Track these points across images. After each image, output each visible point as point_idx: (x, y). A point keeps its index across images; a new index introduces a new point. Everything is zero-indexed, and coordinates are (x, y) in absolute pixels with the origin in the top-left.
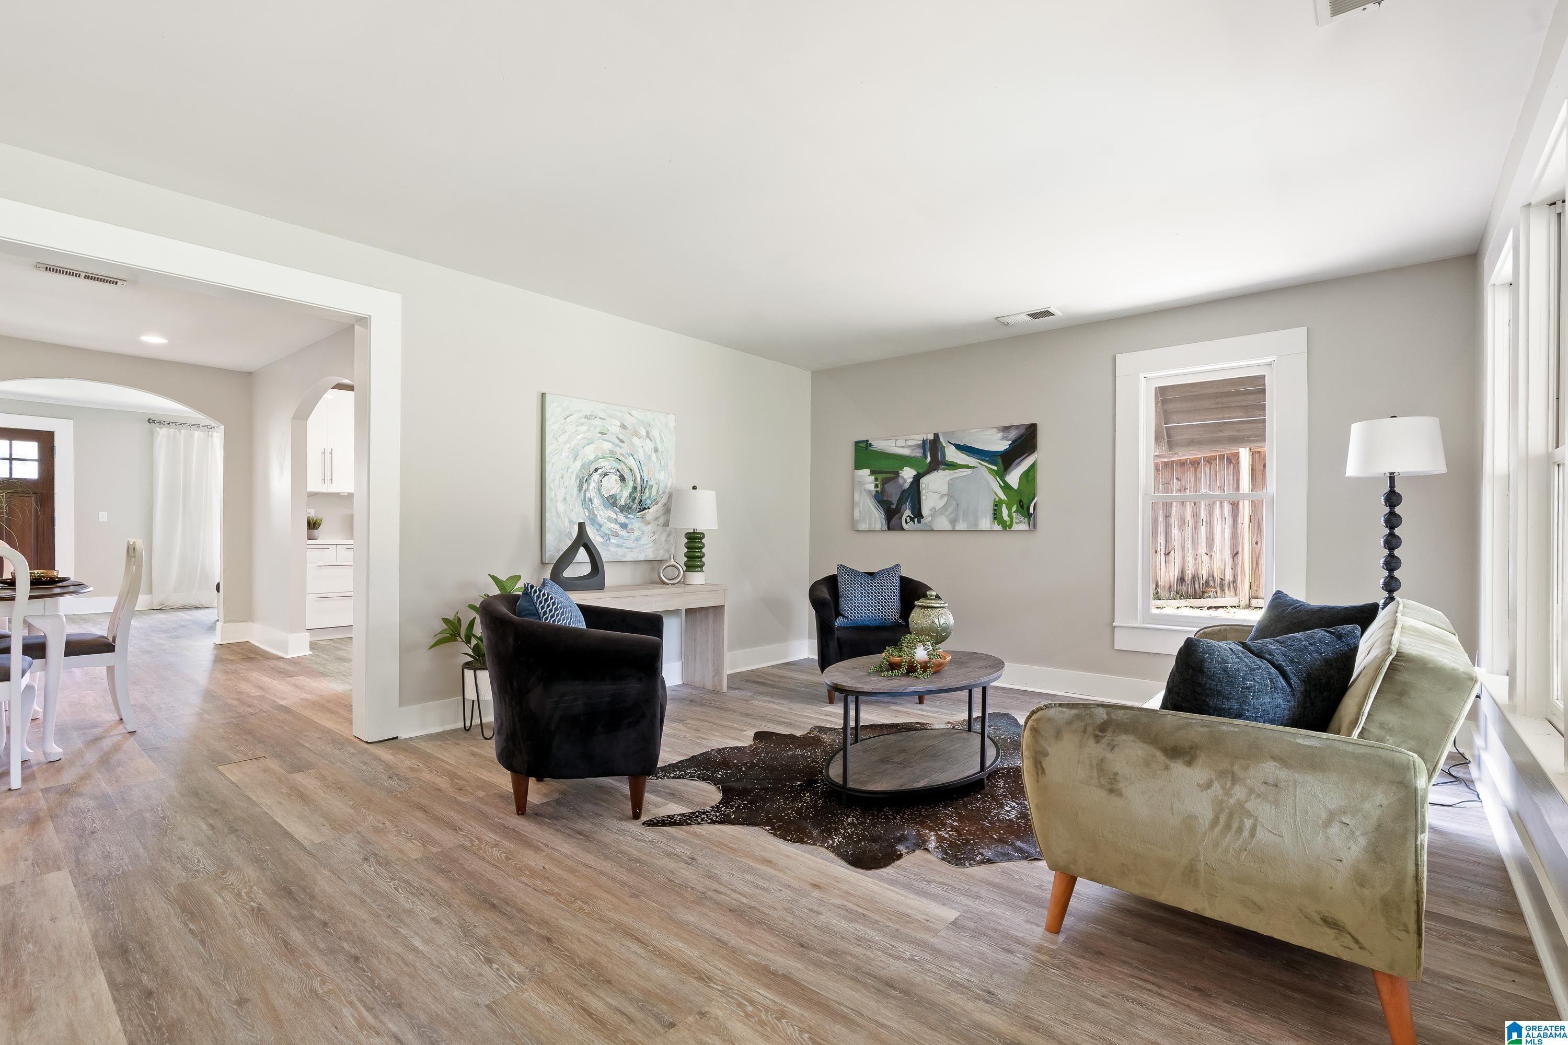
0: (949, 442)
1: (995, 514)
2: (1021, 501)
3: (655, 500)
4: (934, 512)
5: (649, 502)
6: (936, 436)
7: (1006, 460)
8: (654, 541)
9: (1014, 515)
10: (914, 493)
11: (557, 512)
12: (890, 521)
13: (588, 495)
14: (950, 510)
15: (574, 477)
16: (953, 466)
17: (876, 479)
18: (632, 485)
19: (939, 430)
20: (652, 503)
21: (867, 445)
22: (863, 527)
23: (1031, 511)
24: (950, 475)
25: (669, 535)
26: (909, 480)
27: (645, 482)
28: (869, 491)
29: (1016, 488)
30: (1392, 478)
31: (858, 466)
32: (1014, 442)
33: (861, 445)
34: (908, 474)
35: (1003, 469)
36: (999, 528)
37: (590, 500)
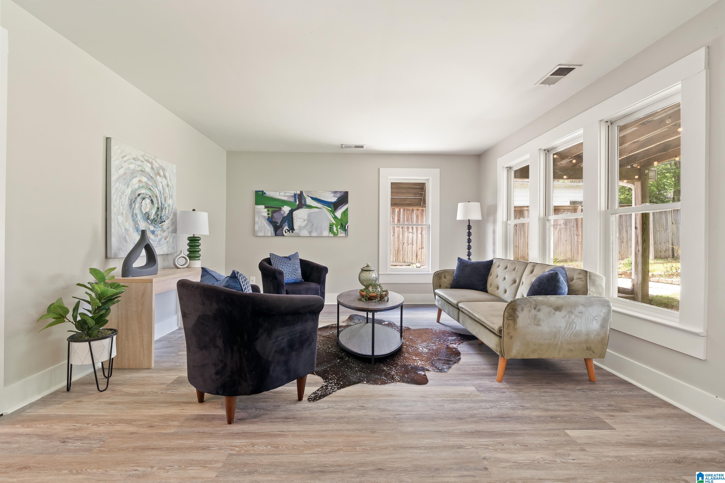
0: (308, 196)
1: (330, 229)
2: (342, 224)
3: (167, 216)
4: (300, 228)
5: (165, 218)
6: (301, 192)
7: (335, 206)
8: (167, 242)
9: (339, 230)
10: (290, 219)
11: (118, 222)
12: (277, 231)
13: (135, 212)
14: (308, 227)
15: (127, 199)
16: (310, 207)
17: (268, 211)
18: (157, 207)
19: (304, 190)
20: (166, 218)
21: (263, 193)
22: (261, 234)
23: (346, 228)
24: (308, 211)
25: (174, 238)
26: (287, 212)
27: (163, 205)
28: (264, 216)
29: (339, 218)
30: (469, 221)
31: (257, 203)
32: (339, 198)
33: (259, 193)
34: (286, 209)
35: (334, 210)
36: (332, 235)
37: (136, 215)
